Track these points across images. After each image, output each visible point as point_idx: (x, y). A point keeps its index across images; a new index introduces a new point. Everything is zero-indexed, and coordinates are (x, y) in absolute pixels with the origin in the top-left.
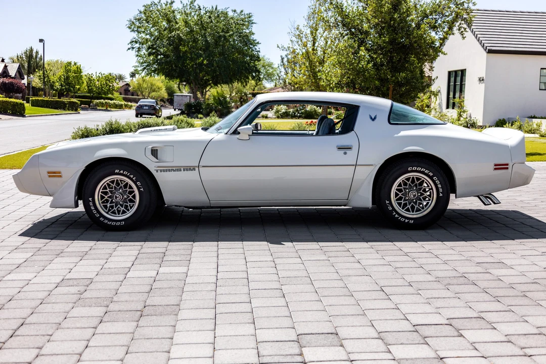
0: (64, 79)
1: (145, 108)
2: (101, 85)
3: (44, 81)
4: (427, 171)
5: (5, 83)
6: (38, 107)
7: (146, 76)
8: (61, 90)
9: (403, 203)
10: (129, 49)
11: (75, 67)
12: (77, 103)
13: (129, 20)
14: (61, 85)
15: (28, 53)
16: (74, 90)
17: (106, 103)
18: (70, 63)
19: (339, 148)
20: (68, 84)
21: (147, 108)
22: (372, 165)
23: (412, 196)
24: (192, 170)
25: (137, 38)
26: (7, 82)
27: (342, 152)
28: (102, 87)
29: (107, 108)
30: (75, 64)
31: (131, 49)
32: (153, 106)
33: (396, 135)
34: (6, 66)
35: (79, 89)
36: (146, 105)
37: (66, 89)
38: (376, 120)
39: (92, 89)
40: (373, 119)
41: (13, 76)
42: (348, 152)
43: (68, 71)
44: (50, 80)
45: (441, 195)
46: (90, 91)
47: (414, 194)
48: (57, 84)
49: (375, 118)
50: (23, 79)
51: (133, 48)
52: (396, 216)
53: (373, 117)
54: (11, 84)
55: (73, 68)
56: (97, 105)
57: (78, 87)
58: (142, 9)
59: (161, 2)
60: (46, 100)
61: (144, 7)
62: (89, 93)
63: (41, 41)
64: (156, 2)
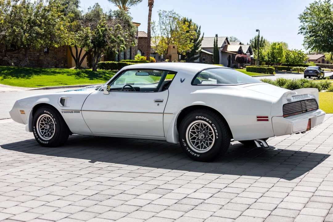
0: (271, 54)
1: (310, 72)
2: (295, 57)
3: (258, 55)
4: (207, 120)
5: (239, 57)
6: (250, 72)
7: (312, 51)
8: (268, 61)
9: (196, 141)
10: (299, 33)
11: (278, 46)
12: (273, 69)
13: (300, 14)
14: (269, 58)
15: (256, 38)
16: (277, 61)
17: (300, 68)
18: (275, 44)
19: (156, 101)
20: (274, 57)
21: (312, 72)
22: (172, 114)
23: (201, 137)
24: (78, 113)
25: (303, 25)
26: (240, 57)
27: (157, 103)
28: (295, 59)
29: (298, 72)
30: (279, 44)
31: (300, 33)
32: (316, 70)
33: (192, 93)
34: (241, 47)
35: (280, 60)
36: (311, 70)
37: (271, 60)
38: (183, 82)
39: (288, 60)
40: (182, 81)
41: (245, 53)
42: (160, 104)
43: (274, 49)
44: (262, 55)
45: (217, 138)
46: (287, 61)
47: (202, 135)
48: (266, 57)
49: (183, 81)
50: (252, 54)
51: (302, 32)
52: (189, 151)
53: (182, 80)
54: (243, 58)
55: (277, 47)
56: (295, 70)
57: (279, 59)
58: (309, 6)
59: (321, 1)
60: (255, 68)
61: (310, 5)
62: (286, 62)
63: (257, 31)
64: (317, 1)
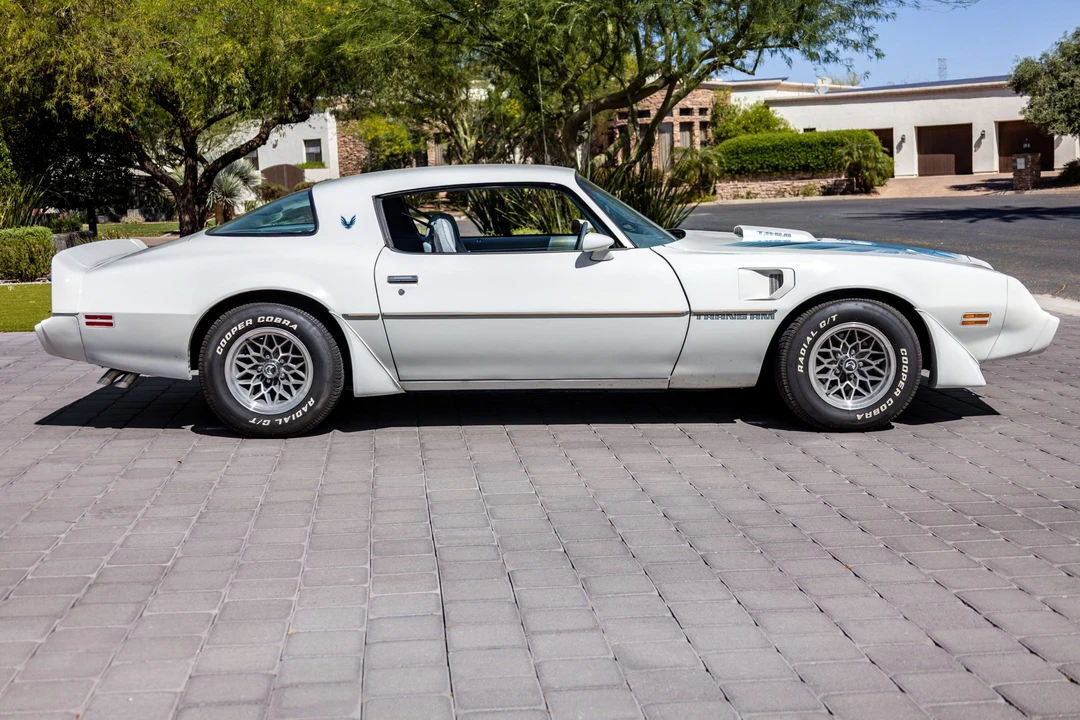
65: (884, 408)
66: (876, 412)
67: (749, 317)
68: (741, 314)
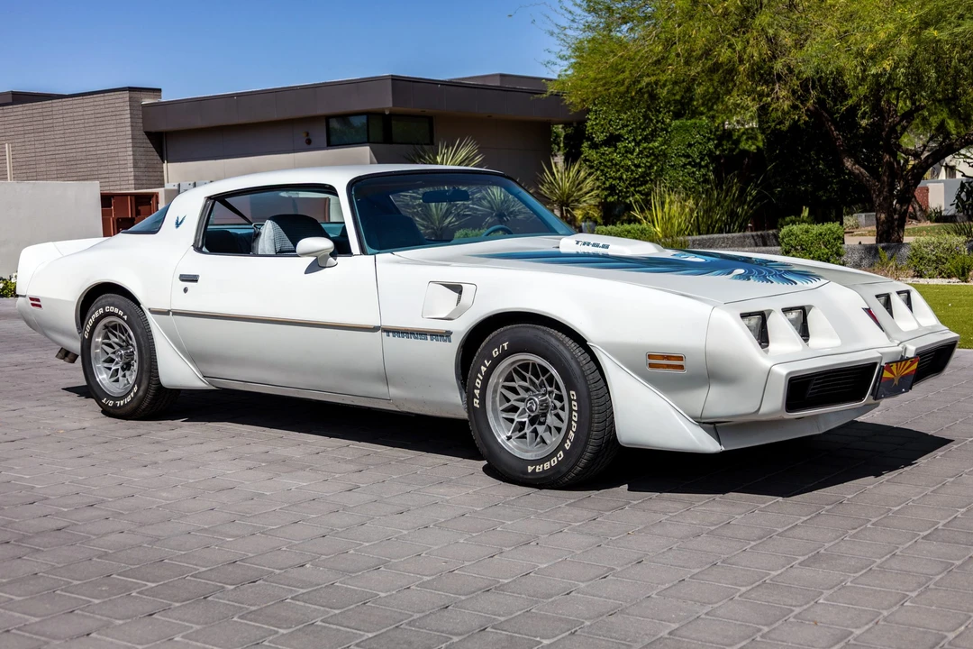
65: (554, 461)
66: (547, 466)
67: (429, 337)
68: (421, 334)
